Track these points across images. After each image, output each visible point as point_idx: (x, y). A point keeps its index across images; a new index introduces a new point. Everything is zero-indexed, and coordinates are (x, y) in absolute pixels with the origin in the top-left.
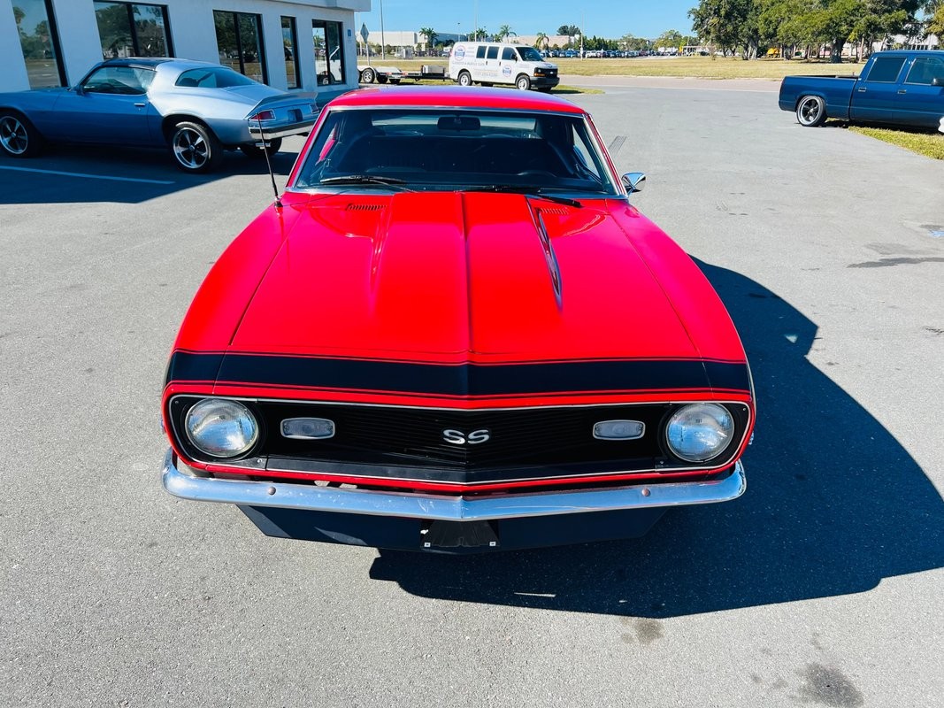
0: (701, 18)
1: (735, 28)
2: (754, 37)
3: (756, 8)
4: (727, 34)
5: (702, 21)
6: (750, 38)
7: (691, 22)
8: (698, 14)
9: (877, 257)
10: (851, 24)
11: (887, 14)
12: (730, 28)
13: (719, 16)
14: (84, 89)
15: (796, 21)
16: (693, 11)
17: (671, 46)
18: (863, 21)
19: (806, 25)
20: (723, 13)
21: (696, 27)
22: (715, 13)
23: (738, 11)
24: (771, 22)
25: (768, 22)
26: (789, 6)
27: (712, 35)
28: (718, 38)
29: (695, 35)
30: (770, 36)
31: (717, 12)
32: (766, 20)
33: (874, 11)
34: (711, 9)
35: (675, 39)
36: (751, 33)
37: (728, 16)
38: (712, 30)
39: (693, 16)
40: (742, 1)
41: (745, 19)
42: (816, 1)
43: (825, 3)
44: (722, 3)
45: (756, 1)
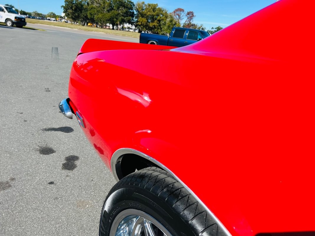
1: (79, 15)
3: (85, 9)
4: (75, 16)
5: (66, 10)
6: (83, 19)
8: (64, 8)
10: (117, 19)
11: (126, 17)
12: (77, 14)
13: (72, 10)
15: (100, 16)
16: (62, 6)
17: (53, 18)
18: (120, 18)
19: (104, 17)
20: (73, 8)
21: (64, 12)
22: (71, 8)
23: (79, 9)
24: (92, 14)
25: (91, 14)
26: (97, 10)
27: (70, 16)
28: (72, 18)
29: (63, 15)
31: (72, 8)
33: (123, 16)
34: (69, 7)
35: (54, 16)
36: (84, 17)
37: (75, 10)
38: (70, 14)
39: (63, 8)
40: (79, 6)
41: (81, 12)
42: (105, 10)
43: (108, 11)
44: (73, 5)
45: (84, 7)
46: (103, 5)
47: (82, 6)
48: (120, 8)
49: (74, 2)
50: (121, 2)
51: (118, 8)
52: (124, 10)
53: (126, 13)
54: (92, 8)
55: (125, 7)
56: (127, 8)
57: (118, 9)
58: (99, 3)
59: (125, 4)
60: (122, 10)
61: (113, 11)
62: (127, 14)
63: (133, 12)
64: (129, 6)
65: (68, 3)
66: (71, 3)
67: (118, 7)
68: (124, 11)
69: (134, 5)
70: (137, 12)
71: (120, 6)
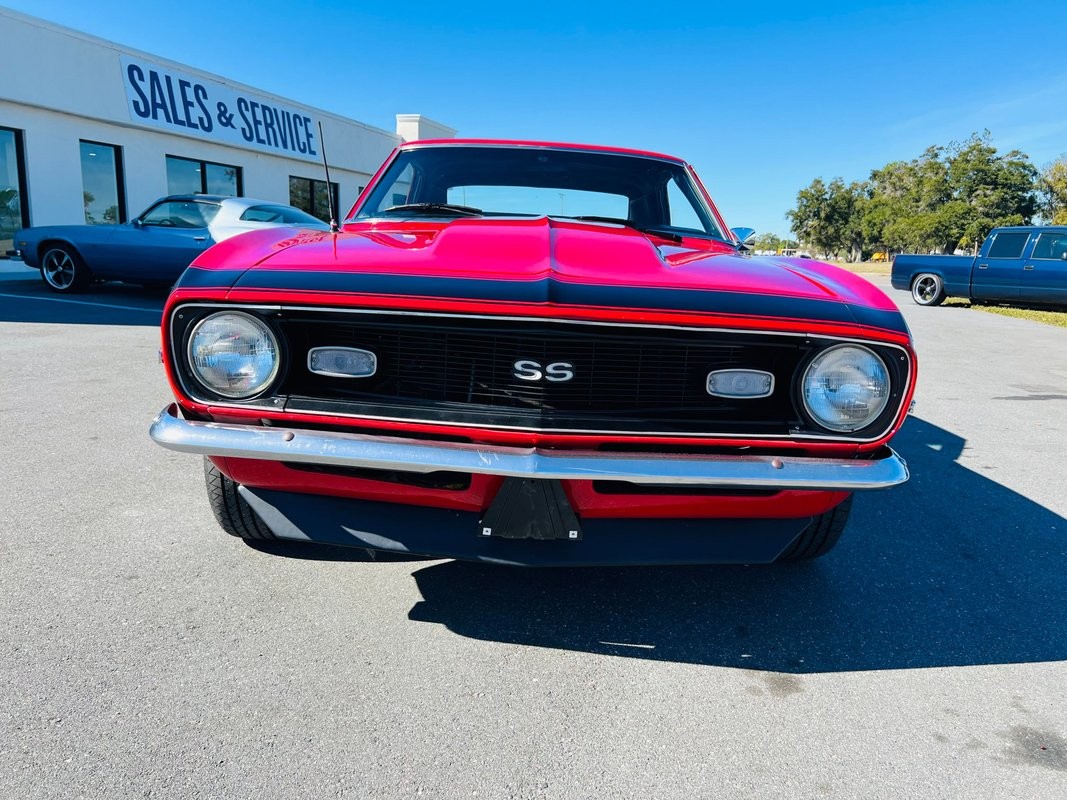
0: (799, 221)
1: (837, 231)
2: (857, 240)
3: (858, 212)
4: (828, 237)
5: (801, 223)
6: (854, 241)
7: (789, 224)
8: (796, 216)
9: (1027, 394)
10: (962, 227)
11: (1001, 218)
12: (831, 230)
13: (819, 218)
14: (142, 224)
15: (902, 224)
16: (791, 213)
17: (769, 249)
18: (975, 224)
19: (914, 228)
20: (823, 215)
21: (795, 229)
22: (815, 215)
23: (839, 213)
24: (875, 224)
25: (872, 224)
26: (893, 209)
27: (812, 237)
28: (819, 241)
29: (793, 237)
30: (875, 239)
31: (817, 214)
32: (870, 222)
33: (987, 215)
34: (810, 211)
35: (773, 242)
36: (854, 236)
37: (829, 218)
38: (812, 232)
39: (791, 218)
40: (843, 204)
41: (847, 222)
42: (922, 204)
43: (932, 206)
44: (822, 206)
45: (858, 205)
46: (914, 191)
47: (850, 202)
48: (976, 190)
49: (827, 196)
50: (983, 171)
51: (971, 191)
52: (994, 196)
53: (1002, 204)
54: (876, 207)
55: (995, 184)
56: (1004, 186)
57: (969, 196)
58: (902, 188)
59: (1001, 173)
60: (985, 196)
61: (949, 204)
62: (1006, 207)
63: (1032, 200)
64: (1016, 179)
65: (808, 201)
66: (817, 199)
67: (971, 187)
68: (992, 198)
69: (1035, 174)
70: (1049, 196)
71: (978, 185)
